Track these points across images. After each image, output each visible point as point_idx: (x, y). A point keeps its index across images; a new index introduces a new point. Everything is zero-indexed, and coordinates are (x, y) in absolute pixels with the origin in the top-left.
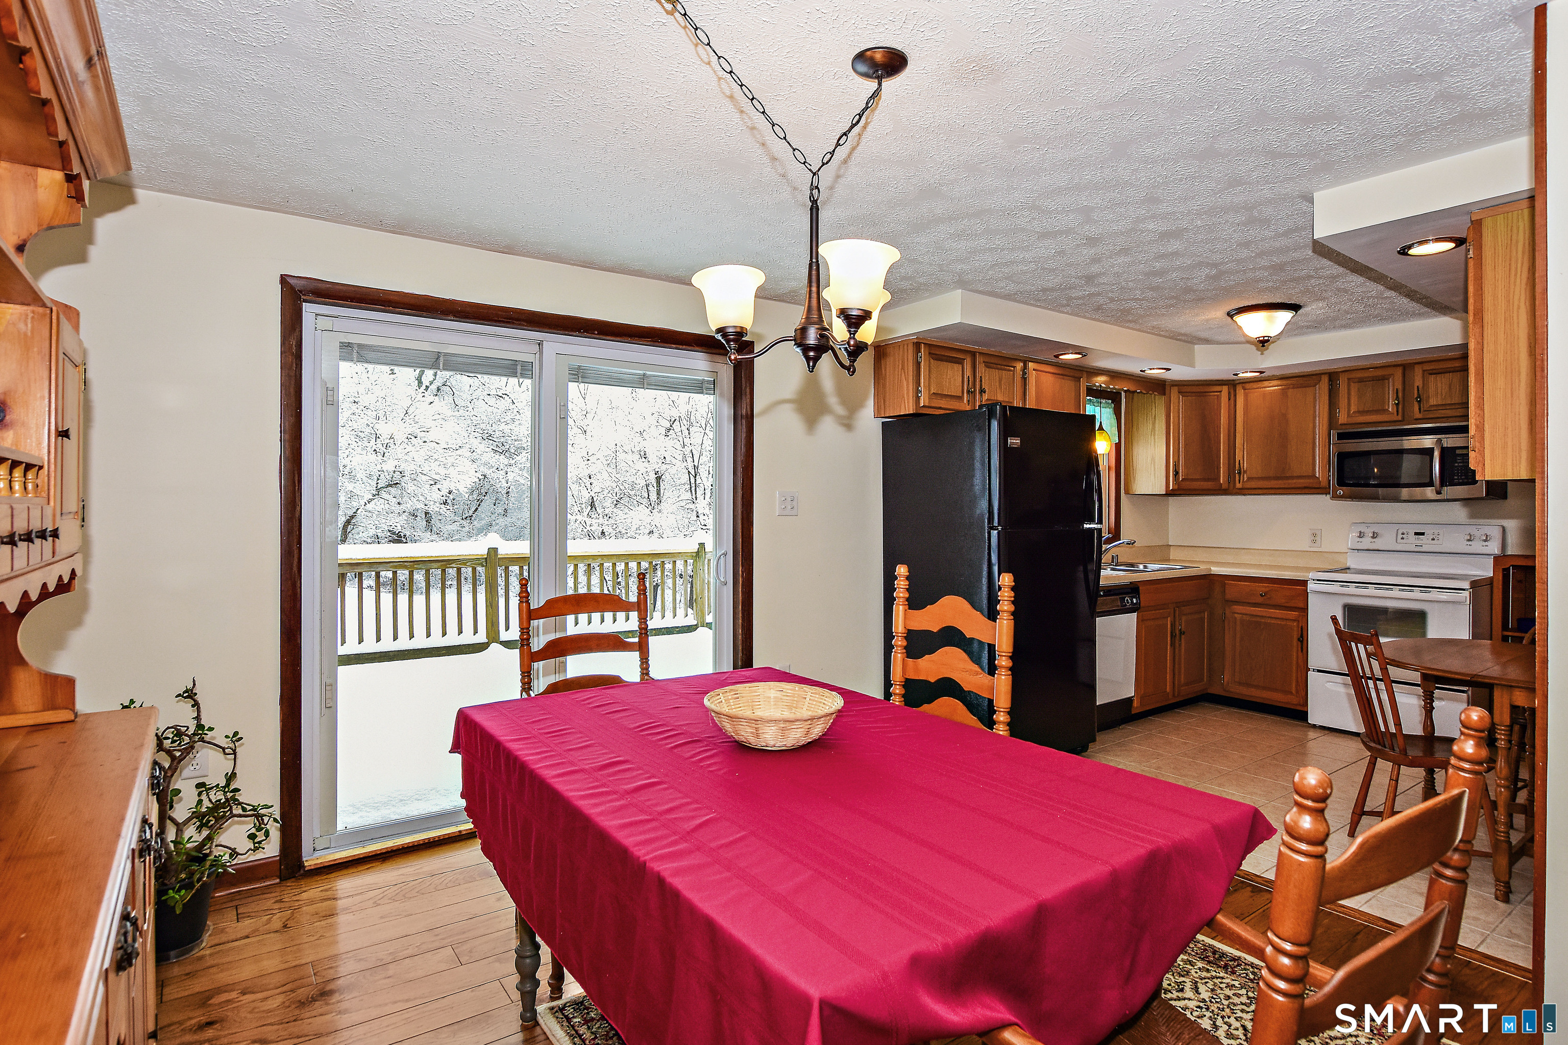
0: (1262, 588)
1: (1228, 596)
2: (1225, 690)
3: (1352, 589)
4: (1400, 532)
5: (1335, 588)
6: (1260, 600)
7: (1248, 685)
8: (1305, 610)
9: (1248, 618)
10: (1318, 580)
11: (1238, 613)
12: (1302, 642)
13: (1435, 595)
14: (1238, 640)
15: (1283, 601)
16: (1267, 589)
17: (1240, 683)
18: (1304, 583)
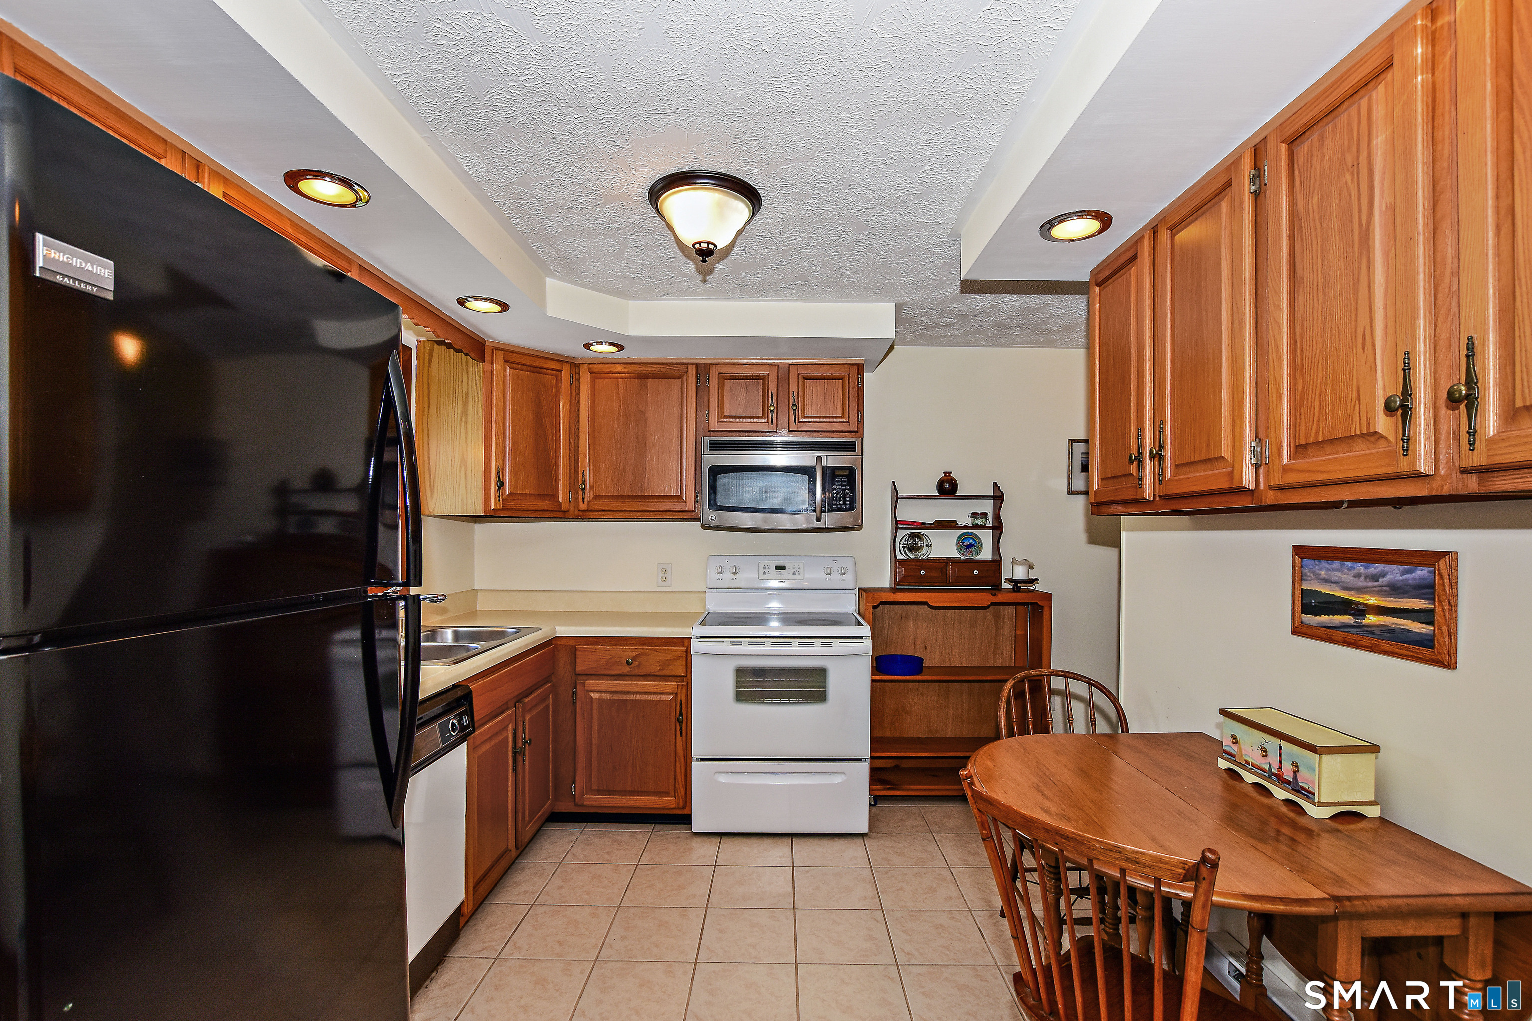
0: (628, 652)
1: (580, 668)
2: (576, 805)
3: (745, 648)
4: (761, 566)
5: (725, 647)
6: (626, 669)
7: (610, 792)
8: (685, 680)
9: (609, 696)
10: (701, 637)
11: (594, 691)
12: (681, 723)
13: (837, 647)
14: (595, 728)
15: (658, 668)
16: (634, 654)
17: (599, 792)
18: (685, 642)
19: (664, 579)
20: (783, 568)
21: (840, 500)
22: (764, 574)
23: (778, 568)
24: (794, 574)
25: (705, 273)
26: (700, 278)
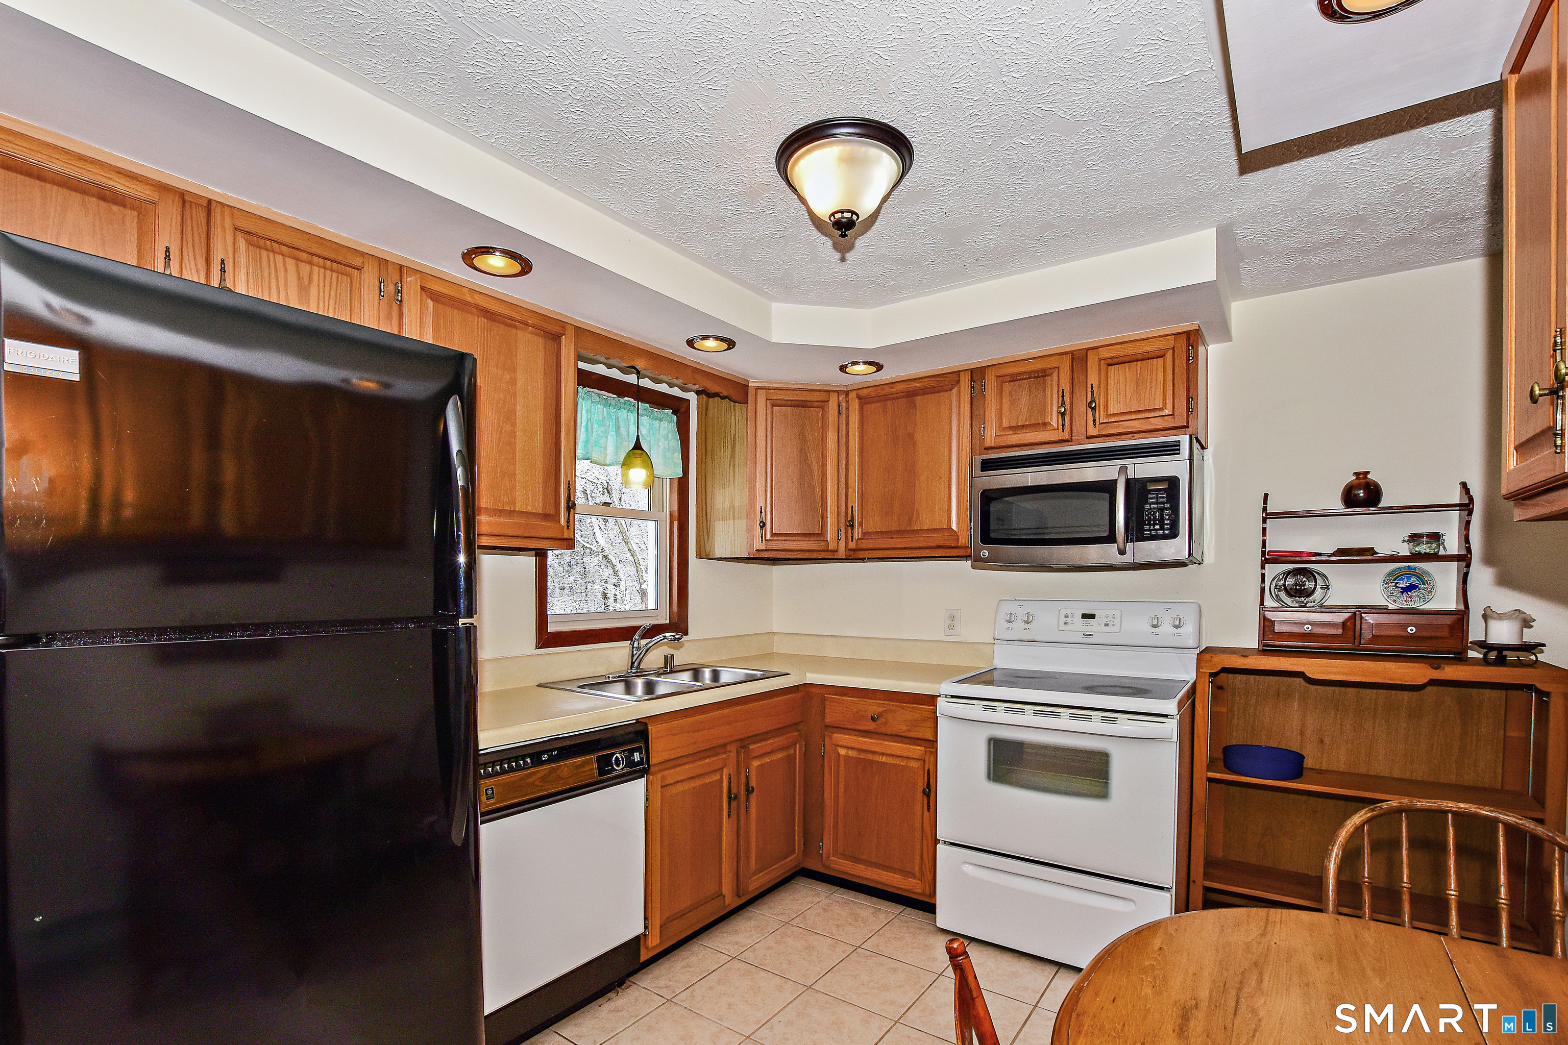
0: (873, 707)
1: (828, 720)
2: (824, 865)
3: (1000, 714)
4: (1063, 613)
5: (976, 711)
6: (871, 726)
7: (856, 860)
8: (932, 744)
9: (852, 753)
10: (952, 697)
11: (841, 746)
12: (928, 796)
13: (1125, 726)
14: (842, 787)
15: (904, 728)
16: (881, 709)
17: (845, 857)
18: (931, 700)
19: (951, 627)
20: (1092, 616)
21: (1154, 524)
22: (1066, 623)
23: (1085, 616)
24: (1107, 625)
25: (843, 249)
26: (837, 256)
